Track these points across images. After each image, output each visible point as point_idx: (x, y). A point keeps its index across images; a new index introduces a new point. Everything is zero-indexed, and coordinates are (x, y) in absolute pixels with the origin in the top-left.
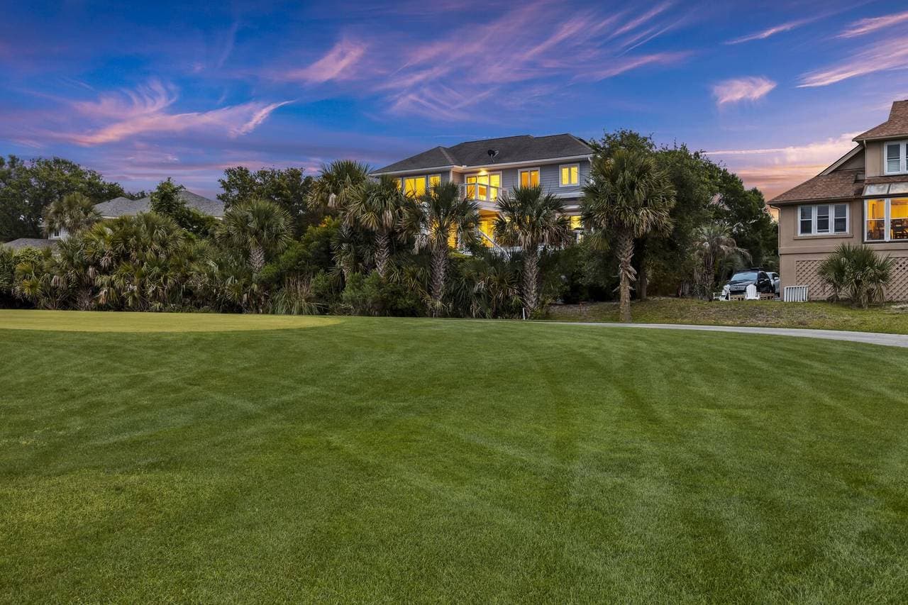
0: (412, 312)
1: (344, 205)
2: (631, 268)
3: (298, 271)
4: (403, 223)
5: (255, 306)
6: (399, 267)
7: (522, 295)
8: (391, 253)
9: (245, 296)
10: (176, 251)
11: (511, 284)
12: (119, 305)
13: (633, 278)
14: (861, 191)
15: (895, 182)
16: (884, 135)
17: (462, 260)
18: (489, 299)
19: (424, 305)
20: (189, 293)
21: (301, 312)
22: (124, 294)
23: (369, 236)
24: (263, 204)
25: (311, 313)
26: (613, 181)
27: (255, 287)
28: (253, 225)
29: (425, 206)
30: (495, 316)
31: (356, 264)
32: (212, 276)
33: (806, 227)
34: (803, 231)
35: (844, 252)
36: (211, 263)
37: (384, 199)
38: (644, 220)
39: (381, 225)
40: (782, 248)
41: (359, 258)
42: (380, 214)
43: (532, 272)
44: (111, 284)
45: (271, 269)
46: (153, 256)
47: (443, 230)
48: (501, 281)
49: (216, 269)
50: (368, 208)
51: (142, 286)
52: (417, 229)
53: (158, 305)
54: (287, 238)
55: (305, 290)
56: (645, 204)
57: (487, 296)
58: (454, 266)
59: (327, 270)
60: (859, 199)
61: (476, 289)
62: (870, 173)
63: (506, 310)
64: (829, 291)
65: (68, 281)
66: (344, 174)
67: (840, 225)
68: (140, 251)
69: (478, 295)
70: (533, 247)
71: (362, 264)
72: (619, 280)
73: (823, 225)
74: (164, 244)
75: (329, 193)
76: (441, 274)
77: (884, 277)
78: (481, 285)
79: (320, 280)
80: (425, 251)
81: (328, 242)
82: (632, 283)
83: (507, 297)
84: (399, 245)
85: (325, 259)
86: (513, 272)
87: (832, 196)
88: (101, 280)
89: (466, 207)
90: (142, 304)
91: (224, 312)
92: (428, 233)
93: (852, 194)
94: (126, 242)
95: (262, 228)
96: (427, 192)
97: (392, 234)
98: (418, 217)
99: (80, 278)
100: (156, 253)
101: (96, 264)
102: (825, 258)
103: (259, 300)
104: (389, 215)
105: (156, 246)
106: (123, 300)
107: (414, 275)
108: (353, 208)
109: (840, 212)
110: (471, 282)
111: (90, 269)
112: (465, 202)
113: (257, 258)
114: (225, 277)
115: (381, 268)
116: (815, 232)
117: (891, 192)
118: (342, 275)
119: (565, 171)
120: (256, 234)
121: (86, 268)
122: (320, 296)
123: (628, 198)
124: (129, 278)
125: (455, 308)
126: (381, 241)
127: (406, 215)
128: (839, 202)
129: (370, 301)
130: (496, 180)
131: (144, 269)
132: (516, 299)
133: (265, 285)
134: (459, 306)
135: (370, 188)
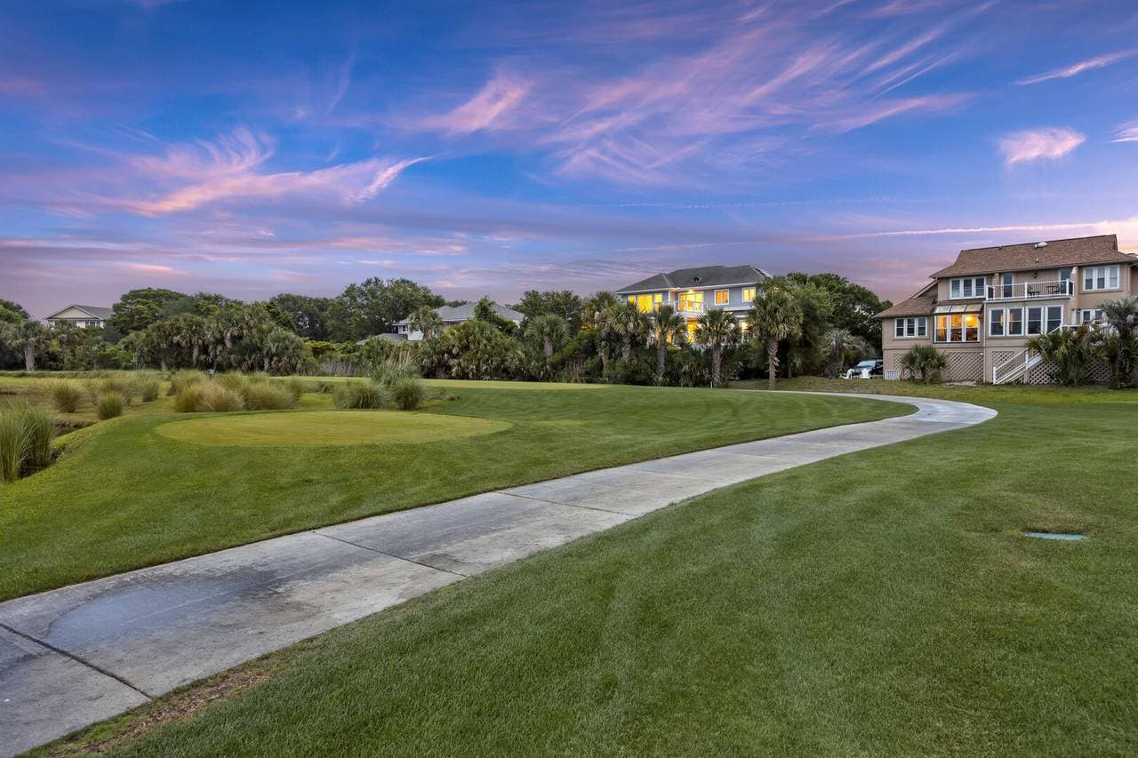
0: (644, 383)
1: (604, 319)
2: (776, 359)
3: (573, 358)
4: (640, 330)
5: (546, 379)
6: (636, 356)
7: (711, 373)
8: (632, 348)
9: (542, 373)
10: (496, 344)
11: (704, 367)
12: (463, 376)
13: (777, 365)
14: (934, 309)
15: (955, 305)
16: (948, 274)
17: (675, 352)
18: (691, 376)
19: (652, 379)
20: (505, 370)
21: (576, 382)
22: (466, 371)
23: (618, 337)
24: (552, 316)
25: (582, 382)
26: (765, 308)
27: (548, 367)
28: (547, 329)
29: (653, 320)
30: (694, 386)
31: (610, 354)
32: (521, 360)
33: (900, 332)
34: (898, 335)
35: (917, 349)
36: (520, 353)
37: (628, 315)
38: (782, 331)
39: (626, 331)
40: (885, 345)
41: (612, 350)
42: (626, 325)
43: (717, 360)
44: (459, 365)
45: (558, 357)
46: (484, 348)
47: (663, 334)
48: (699, 365)
49: (523, 356)
50: (619, 321)
51: (478, 367)
52: (648, 334)
53: (488, 377)
54: (567, 337)
55: (578, 369)
56: (784, 321)
57: (690, 375)
58: (670, 356)
59: (592, 358)
60: (931, 315)
61: (683, 370)
62: (940, 298)
63: (701, 382)
64: (907, 374)
65: (432, 363)
66: (604, 299)
67: (922, 331)
68: (476, 344)
69: (685, 373)
70: (718, 345)
71: (613, 354)
72: (769, 365)
73: (911, 331)
74: (489, 340)
75: (594, 312)
76: (662, 360)
77: (943, 365)
78: (686, 368)
79: (589, 363)
80: (653, 347)
81: (593, 341)
82: (776, 368)
83: (702, 375)
84: (637, 343)
85: (591, 350)
86: (705, 360)
87: (916, 313)
88: (453, 362)
89: (678, 320)
90: (478, 376)
91: (528, 381)
92: (655, 335)
93: (928, 312)
94: (467, 338)
95: (553, 332)
96: (654, 311)
97: (633, 337)
98: (649, 327)
99: (439, 361)
100: (485, 346)
101: (450, 352)
102: (907, 352)
103: (550, 375)
104: (631, 325)
105: (485, 342)
106: (467, 374)
107: (646, 361)
108: (610, 320)
109: (922, 323)
110: (680, 366)
111: (446, 355)
112: (678, 317)
113: (548, 349)
114: (529, 362)
115: (626, 356)
116: (905, 335)
117: (952, 311)
118: (601, 360)
119: (746, 292)
120: (549, 335)
121: (443, 355)
122: (587, 373)
123: (773, 317)
124: (470, 361)
125: (670, 381)
126: (626, 341)
127: (642, 325)
128: (921, 317)
129: (619, 376)
130: (700, 297)
131: (479, 355)
132: (707, 376)
133: (554, 366)
134: (673, 379)
135: (620, 308)
